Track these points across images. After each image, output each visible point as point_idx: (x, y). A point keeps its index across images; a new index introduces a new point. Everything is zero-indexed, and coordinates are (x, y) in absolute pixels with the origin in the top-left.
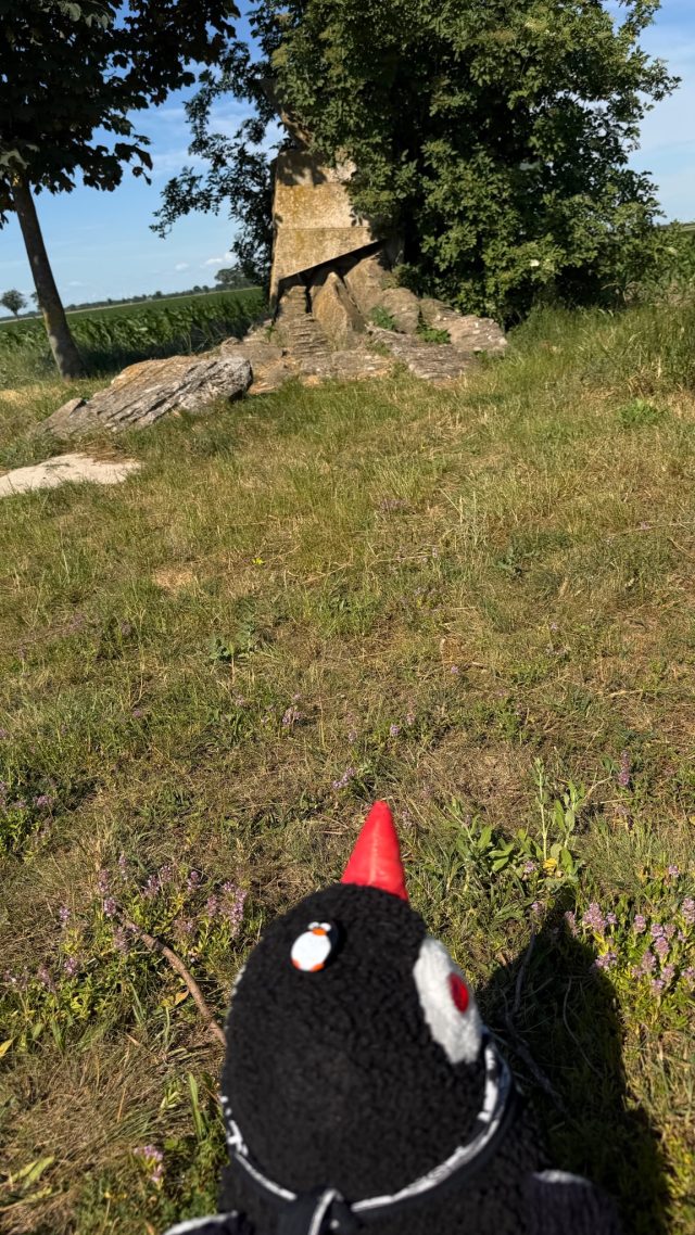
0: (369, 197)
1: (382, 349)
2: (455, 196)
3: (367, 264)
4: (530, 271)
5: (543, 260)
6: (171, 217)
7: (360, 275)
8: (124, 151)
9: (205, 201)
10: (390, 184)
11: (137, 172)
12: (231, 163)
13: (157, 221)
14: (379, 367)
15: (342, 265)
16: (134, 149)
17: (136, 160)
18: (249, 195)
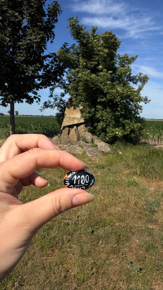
0: (84, 115)
1: (82, 147)
2: (102, 116)
3: (83, 126)
4: (116, 134)
5: (119, 132)
6: (44, 108)
7: (81, 128)
8: (35, 98)
9: (52, 107)
10: (89, 113)
11: (37, 102)
12: (58, 101)
13: (41, 109)
14: (80, 151)
15: (78, 125)
16: (37, 97)
17: (37, 100)
18: (61, 107)
